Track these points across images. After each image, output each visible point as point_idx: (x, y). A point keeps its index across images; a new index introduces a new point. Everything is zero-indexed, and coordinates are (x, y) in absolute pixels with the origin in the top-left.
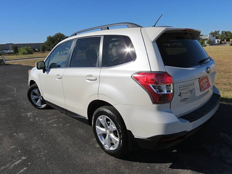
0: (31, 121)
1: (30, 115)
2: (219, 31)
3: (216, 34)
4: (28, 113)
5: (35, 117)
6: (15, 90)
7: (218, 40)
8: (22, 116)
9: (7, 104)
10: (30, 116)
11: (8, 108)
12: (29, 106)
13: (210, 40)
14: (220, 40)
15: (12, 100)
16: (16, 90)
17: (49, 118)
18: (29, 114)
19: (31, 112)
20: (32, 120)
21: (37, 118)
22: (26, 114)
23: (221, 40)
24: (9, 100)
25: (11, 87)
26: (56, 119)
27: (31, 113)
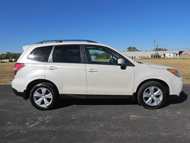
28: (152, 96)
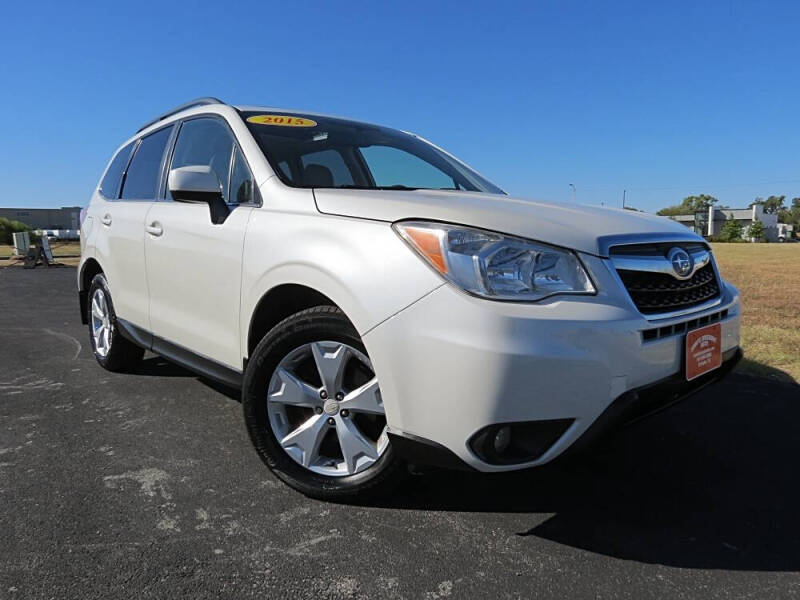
0: (163, 537)
1: (157, 483)
2: (782, 198)
3: (773, 206)
4: (140, 468)
5: (185, 502)
6: (77, 349)
7: (784, 227)
8: (109, 490)
9: (31, 412)
10: (158, 491)
11: (29, 435)
12: (144, 429)
13: (761, 223)
14: (790, 228)
15: (55, 393)
16: (80, 348)
17: (284, 517)
18: (149, 479)
19: (159, 466)
20: (167, 525)
21: (203, 515)
22: (131, 476)
23: (794, 228)
24: (42, 390)
25: (61, 335)
26: (335, 533)
27: (160, 475)
28: (329, 404)
